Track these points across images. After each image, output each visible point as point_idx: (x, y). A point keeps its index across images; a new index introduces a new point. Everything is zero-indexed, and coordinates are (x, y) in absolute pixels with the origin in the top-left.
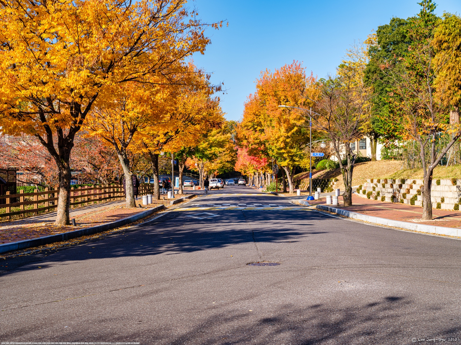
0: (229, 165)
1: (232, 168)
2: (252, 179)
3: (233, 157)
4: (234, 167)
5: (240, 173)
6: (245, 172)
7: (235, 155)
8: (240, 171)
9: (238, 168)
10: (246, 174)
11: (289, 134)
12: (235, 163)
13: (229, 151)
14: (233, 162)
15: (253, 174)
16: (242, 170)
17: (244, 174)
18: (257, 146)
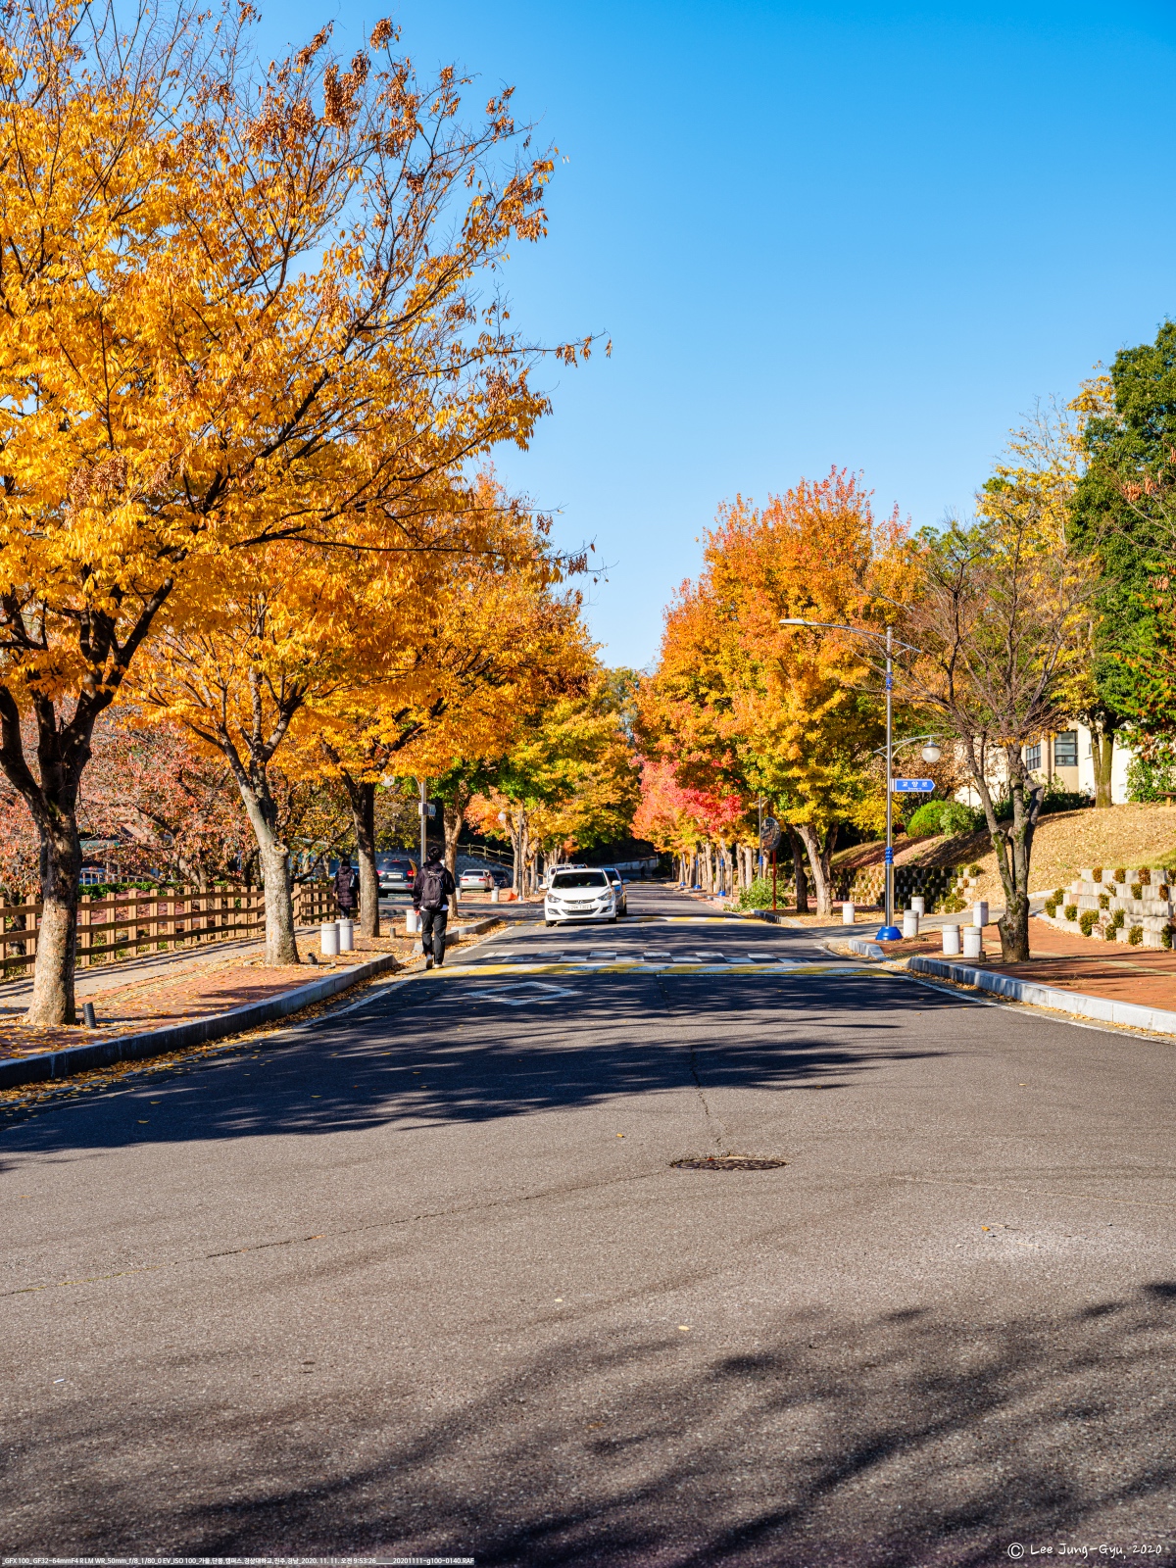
0: (614, 818)
1: (625, 828)
2: (692, 866)
3: (626, 791)
4: (631, 826)
5: (650, 845)
6: (667, 843)
7: (632, 785)
8: (650, 838)
9: (643, 827)
10: (669, 849)
11: (817, 716)
12: (635, 810)
13: (613, 770)
14: (626, 809)
15: (693, 850)
16: (656, 834)
17: (663, 850)
18: (706, 757)
